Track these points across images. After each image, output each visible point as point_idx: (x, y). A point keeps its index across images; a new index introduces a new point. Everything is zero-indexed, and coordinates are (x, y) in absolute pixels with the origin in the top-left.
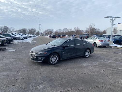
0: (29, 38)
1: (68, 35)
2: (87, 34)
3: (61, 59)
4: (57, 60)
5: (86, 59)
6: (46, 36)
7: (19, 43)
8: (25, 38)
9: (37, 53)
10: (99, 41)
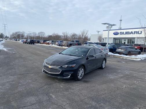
1: (51, 41)
2: (76, 41)
4: (83, 75)
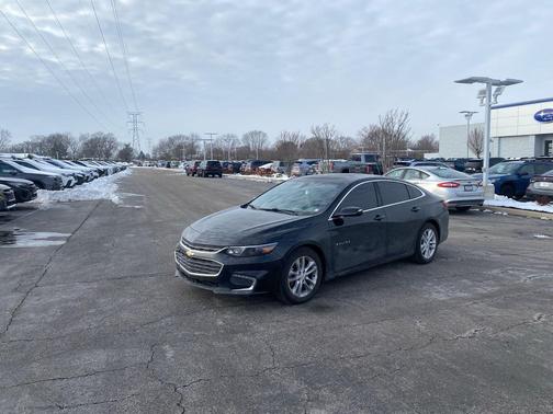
0: (96, 177)
1: (278, 162)
2: (366, 156)
3: (330, 276)
4: (315, 282)
5: (425, 266)
6: (169, 166)
7: (59, 202)
8: (81, 180)
9: (225, 252)
10: (440, 185)
